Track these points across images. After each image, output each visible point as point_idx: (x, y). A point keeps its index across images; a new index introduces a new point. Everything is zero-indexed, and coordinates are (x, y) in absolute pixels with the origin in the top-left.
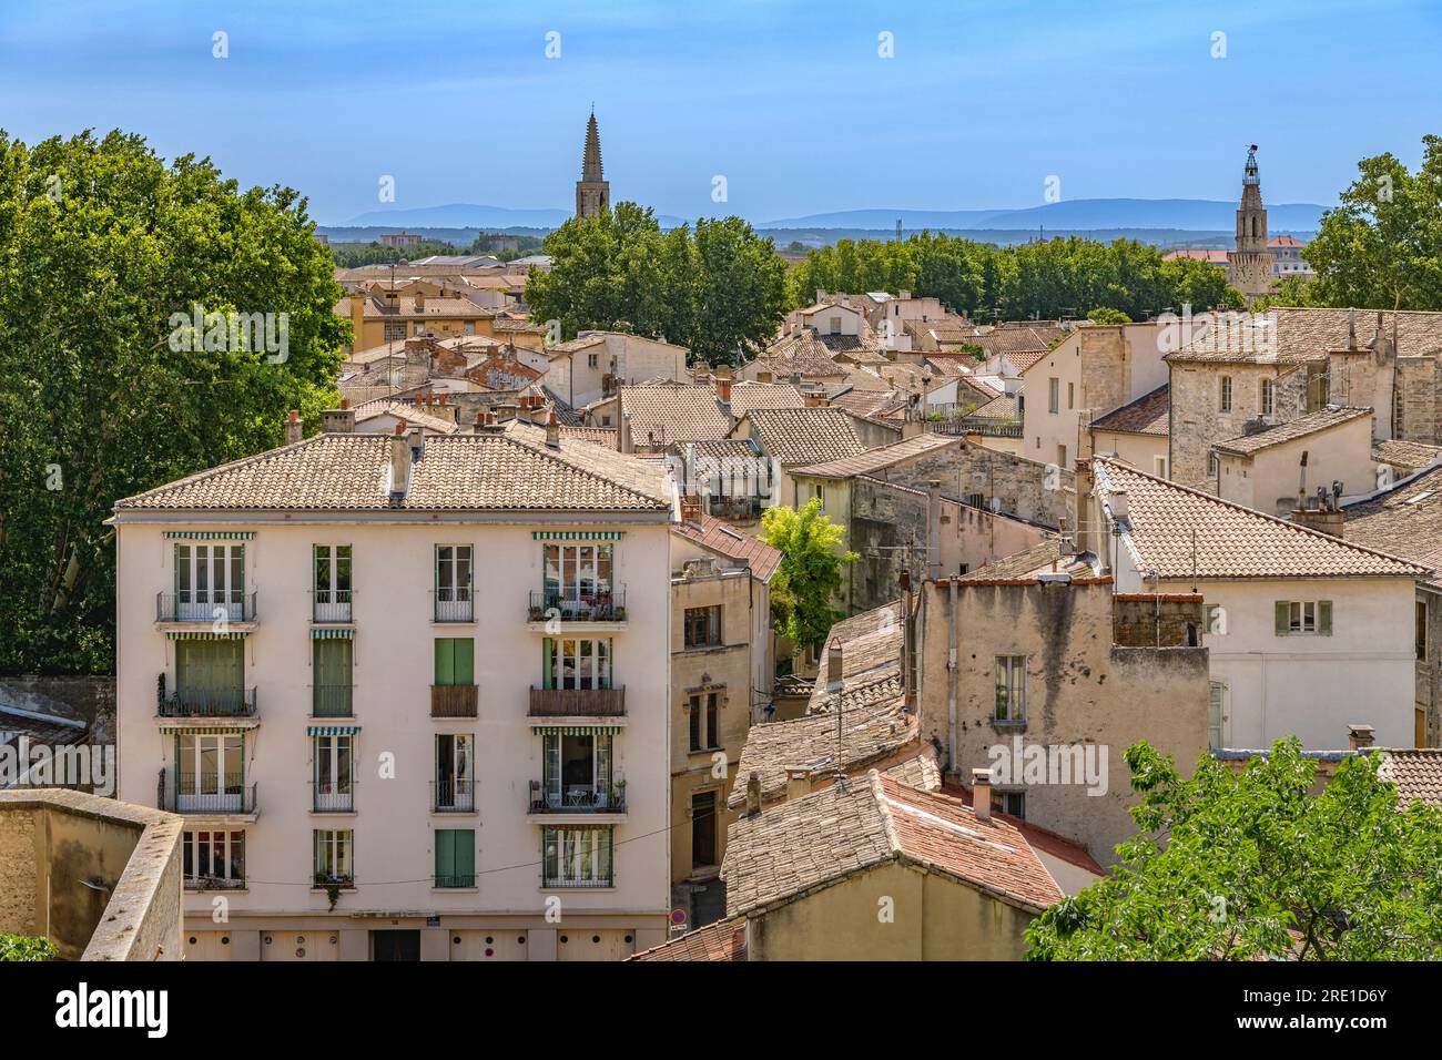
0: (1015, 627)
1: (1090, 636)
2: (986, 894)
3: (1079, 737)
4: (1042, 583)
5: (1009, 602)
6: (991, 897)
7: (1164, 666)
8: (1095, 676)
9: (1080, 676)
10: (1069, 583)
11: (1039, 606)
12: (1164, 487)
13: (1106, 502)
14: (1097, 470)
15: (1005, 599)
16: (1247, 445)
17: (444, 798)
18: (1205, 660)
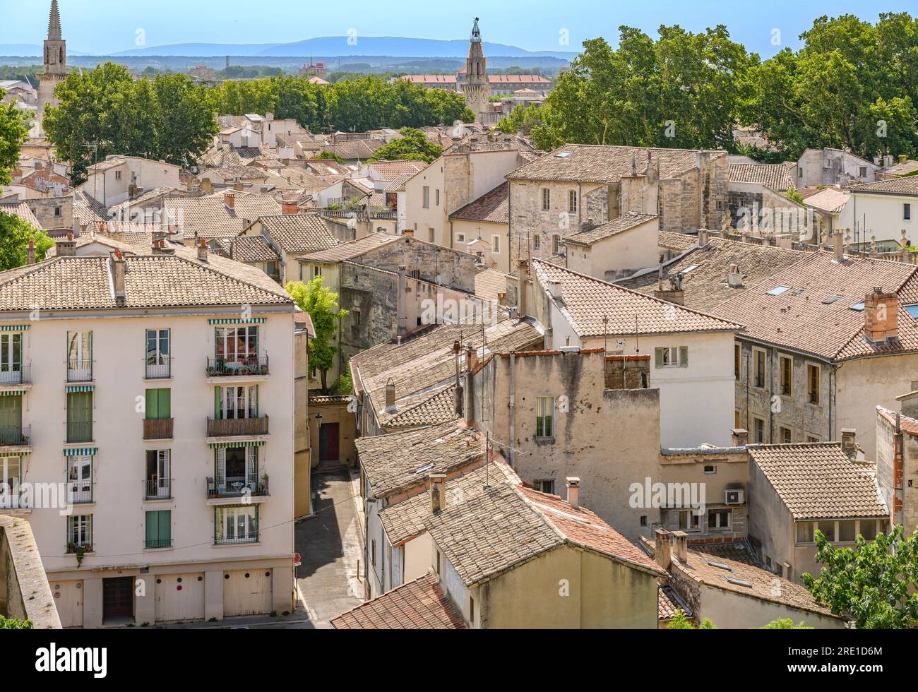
0: (548, 380)
1: (591, 384)
2: (616, 562)
3: (586, 445)
4: (564, 353)
5: (544, 365)
6: (618, 563)
7: (634, 401)
8: (594, 408)
9: (585, 408)
10: (579, 353)
11: (562, 367)
12: (578, 277)
13: (546, 288)
14: (536, 268)
15: (542, 363)
16: (586, 238)
17: (151, 491)
18: (658, 396)
